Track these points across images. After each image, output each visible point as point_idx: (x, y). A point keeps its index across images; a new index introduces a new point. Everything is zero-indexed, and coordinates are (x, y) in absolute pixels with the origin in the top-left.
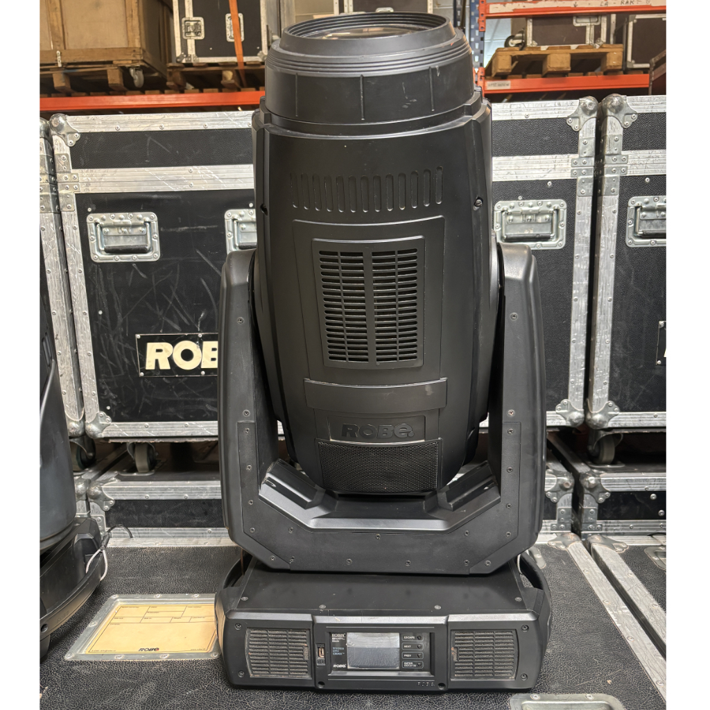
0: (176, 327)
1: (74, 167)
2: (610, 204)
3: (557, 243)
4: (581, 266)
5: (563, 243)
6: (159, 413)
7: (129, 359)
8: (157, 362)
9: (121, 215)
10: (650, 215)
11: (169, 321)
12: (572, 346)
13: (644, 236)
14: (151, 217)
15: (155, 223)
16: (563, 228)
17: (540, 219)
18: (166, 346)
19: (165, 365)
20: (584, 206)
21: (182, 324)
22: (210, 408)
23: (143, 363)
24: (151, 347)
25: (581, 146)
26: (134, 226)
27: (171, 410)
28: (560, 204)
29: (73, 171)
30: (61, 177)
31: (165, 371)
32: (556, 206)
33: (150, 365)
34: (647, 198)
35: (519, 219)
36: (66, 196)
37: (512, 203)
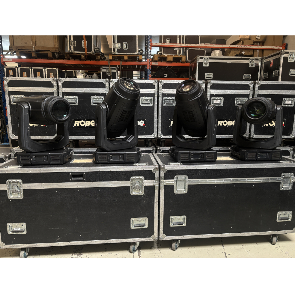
0: (81, 118)
1: (62, 87)
2: (160, 98)
3: (151, 105)
4: (156, 109)
5: (153, 105)
6: (77, 134)
7: (71, 124)
8: (77, 124)
9: (71, 96)
10: (167, 100)
11: (79, 117)
12: (155, 123)
13: (166, 104)
14: (77, 97)
15: (77, 98)
16: (152, 102)
17: (149, 100)
18: (78, 121)
19: (78, 125)
20: (156, 98)
21: (82, 117)
22: (87, 134)
23: (74, 125)
24: (76, 121)
25: (155, 88)
26: (73, 98)
27: (79, 134)
28: (152, 98)
29: (62, 88)
30: (60, 89)
31: (78, 126)
32: (151, 98)
33: (75, 125)
34: (166, 97)
35: (145, 100)
36: (60, 92)
37: (143, 97)
